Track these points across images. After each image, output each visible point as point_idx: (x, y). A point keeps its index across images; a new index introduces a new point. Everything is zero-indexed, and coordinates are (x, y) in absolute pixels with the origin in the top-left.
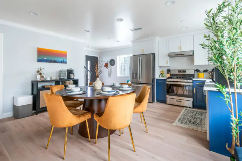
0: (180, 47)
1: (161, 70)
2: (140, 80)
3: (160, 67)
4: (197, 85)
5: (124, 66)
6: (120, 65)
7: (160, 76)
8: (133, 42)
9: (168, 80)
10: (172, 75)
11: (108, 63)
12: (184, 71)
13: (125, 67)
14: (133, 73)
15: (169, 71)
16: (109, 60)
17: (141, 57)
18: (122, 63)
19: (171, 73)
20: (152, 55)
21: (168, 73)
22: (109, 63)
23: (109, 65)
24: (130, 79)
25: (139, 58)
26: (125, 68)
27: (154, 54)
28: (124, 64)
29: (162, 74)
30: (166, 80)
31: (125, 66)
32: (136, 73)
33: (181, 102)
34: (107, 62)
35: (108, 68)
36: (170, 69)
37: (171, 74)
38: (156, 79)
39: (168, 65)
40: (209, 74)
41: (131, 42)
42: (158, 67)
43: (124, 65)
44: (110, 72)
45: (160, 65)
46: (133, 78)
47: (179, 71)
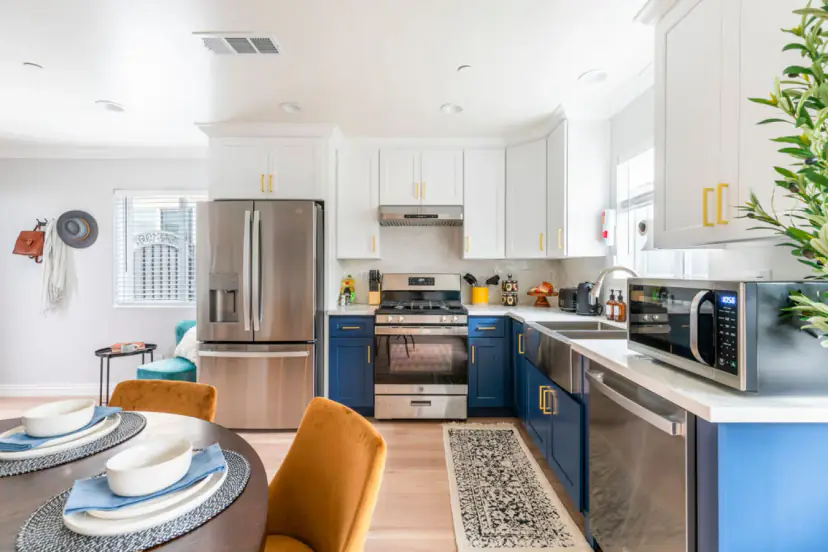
0: (419, 189)
1: (345, 274)
2: (252, 325)
3: (343, 261)
4: (479, 334)
5: (157, 249)
6: (134, 247)
7: (343, 301)
8: (214, 129)
9: (380, 319)
10: (388, 295)
11: (47, 229)
12: (430, 281)
13: (165, 258)
14: (213, 293)
15: (375, 279)
16: (52, 215)
17: (257, 213)
18: (142, 238)
19: (384, 289)
20: (314, 209)
21: (373, 288)
22: (50, 230)
23: (52, 240)
24: (193, 316)
25: (248, 214)
26: (165, 262)
27: (321, 203)
28: (157, 241)
29: (347, 290)
30: (374, 317)
31: (165, 250)
32: (233, 292)
33: (429, 402)
34: (41, 224)
35: (45, 257)
36: (381, 274)
37: (383, 292)
38: (331, 317)
39: (377, 255)
40: (505, 290)
41: (203, 129)
42: (337, 263)
43: (161, 246)
44: (60, 285)
45: (342, 255)
46: (213, 318)
47: (413, 281)
